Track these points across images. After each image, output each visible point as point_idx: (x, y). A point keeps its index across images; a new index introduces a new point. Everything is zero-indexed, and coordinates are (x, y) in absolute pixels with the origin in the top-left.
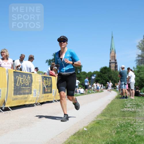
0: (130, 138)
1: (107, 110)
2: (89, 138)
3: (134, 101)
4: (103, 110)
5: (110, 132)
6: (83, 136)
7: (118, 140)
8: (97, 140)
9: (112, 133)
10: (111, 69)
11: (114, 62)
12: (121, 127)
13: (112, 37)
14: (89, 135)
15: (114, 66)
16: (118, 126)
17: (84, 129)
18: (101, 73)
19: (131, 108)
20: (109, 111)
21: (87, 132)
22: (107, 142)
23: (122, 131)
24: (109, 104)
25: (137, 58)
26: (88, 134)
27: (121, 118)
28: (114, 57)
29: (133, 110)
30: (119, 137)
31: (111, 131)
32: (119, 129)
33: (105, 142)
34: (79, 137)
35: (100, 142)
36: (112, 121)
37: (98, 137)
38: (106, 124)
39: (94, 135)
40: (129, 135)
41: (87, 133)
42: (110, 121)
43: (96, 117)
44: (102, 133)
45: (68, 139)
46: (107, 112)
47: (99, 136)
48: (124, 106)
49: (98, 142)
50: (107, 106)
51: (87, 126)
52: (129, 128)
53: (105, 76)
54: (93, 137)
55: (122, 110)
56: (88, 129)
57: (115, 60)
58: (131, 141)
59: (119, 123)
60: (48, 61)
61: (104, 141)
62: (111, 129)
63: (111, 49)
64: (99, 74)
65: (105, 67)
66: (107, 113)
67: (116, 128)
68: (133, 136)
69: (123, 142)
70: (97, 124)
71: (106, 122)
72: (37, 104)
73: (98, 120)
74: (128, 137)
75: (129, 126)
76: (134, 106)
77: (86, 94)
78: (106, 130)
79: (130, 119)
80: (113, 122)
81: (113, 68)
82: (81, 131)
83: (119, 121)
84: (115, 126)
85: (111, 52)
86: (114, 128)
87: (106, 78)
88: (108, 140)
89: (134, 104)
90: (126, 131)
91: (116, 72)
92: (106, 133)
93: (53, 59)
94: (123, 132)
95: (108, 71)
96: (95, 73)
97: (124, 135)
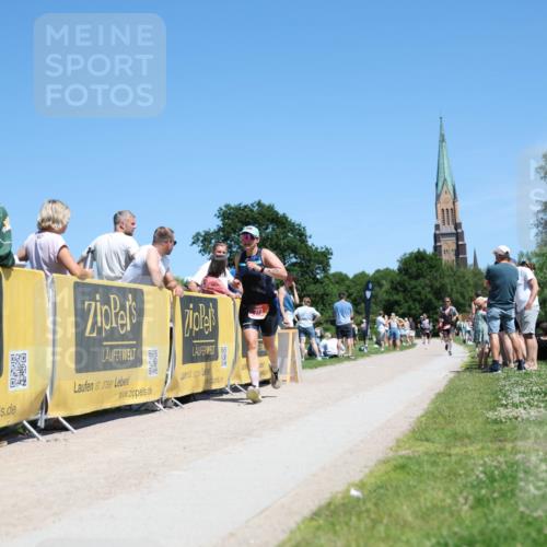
0: (529, 524)
1: (434, 417)
2: (373, 527)
3: (534, 379)
4: (418, 418)
5: (449, 501)
6: (347, 519)
7: (482, 533)
8: (403, 534)
9: (456, 505)
10: (441, 260)
11: (454, 231)
12: (492, 479)
13: (442, 140)
14: (373, 516)
15: (454, 247)
16: (477, 477)
17: (348, 491)
18: (406, 278)
19: (525, 408)
20: (440, 420)
21: (361, 503)
22: (442, 541)
23: (496, 495)
24: (439, 395)
25: (541, 215)
26: (368, 511)
27: (490, 444)
28: (450, 214)
29: (532, 413)
30: (484, 521)
31: (454, 497)
32: (482, 488)
33: (434, 540)
34: (333, 524)
35: (414, 541)
36: (454, 458)
37: (405, 522)
38: (433, 470)
39: (390, 515)
40: (522, 513)
41: (364, 509)
42: (447, 458)
43: (392, 444)
44: (420, 507)
45: (292, 532)
46: (435, 423)
47: (410, 519)
48: (497, 399)
49: (408, 542)
50: (433, 402)
51: (361, 481)
52: (522, 484)
53: (420, 288)
54: (385, 521)
55: (491, 415)
56: (366, 493)
57: (457, 226)
58: (534, 534)
59: (482, 465)
60: (201, 239)
61: (428, 536)
62: (452, 490)
63: (440, 184)
64: (398, 279)
65: (419, 252)
66: (436, 430)
67: (473, 487)
68: (540, 517)
69: (502, 539)
70: (398, 471)
71: (434, 463)
72: (165, 403)
73: (401, 457)
74: (522, 517)
75: (521, 475)
76: (536, 397)
77: (348, 358)
78: (434, 494)
79: (522, 449)
80: (459, 462)
81: (448, 257)
82: (338, 500)
83: (482, 458)
84: (469, 479)
85: (438, 197)
86: (465, 486)
87: (423, 292)
88: (445, 533)
89: (537, 393)
90: (509, 495)
91: (462, 269)
92: (435, 506)
93: (220, 229)
94: (502, 500)
95: (431, 267)
96: (382, 275)
97: (503, 511)
